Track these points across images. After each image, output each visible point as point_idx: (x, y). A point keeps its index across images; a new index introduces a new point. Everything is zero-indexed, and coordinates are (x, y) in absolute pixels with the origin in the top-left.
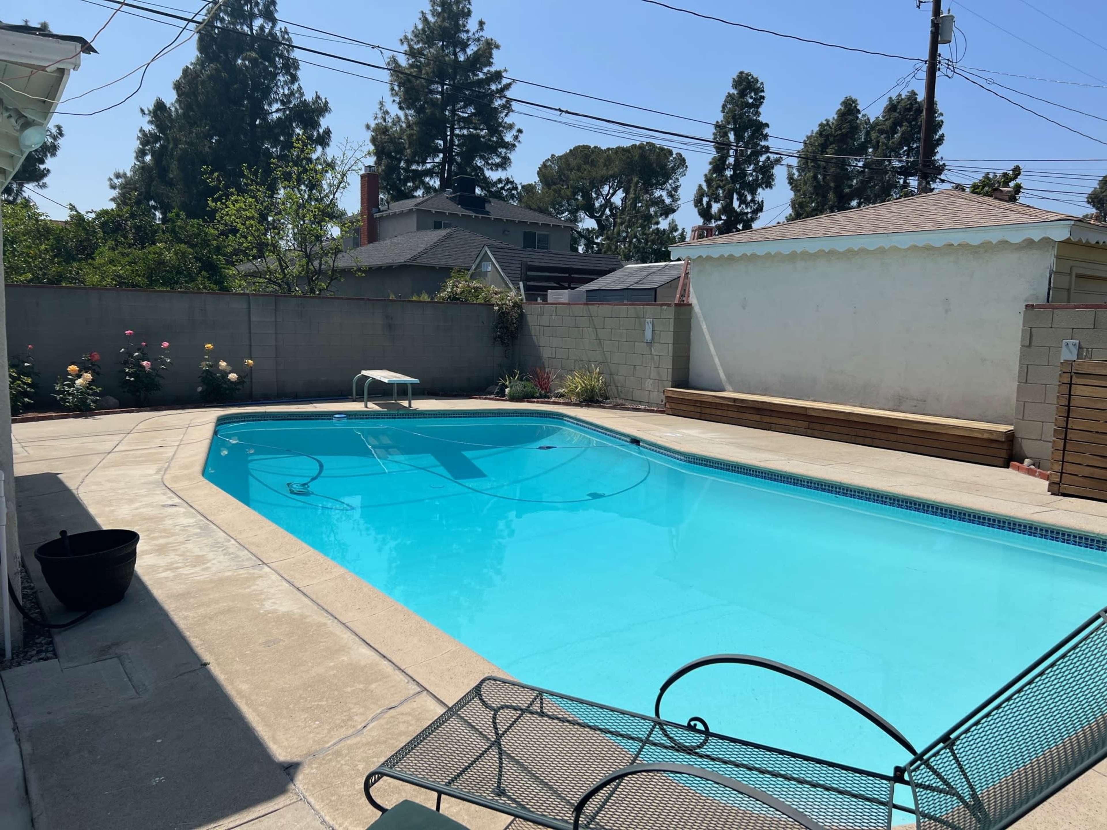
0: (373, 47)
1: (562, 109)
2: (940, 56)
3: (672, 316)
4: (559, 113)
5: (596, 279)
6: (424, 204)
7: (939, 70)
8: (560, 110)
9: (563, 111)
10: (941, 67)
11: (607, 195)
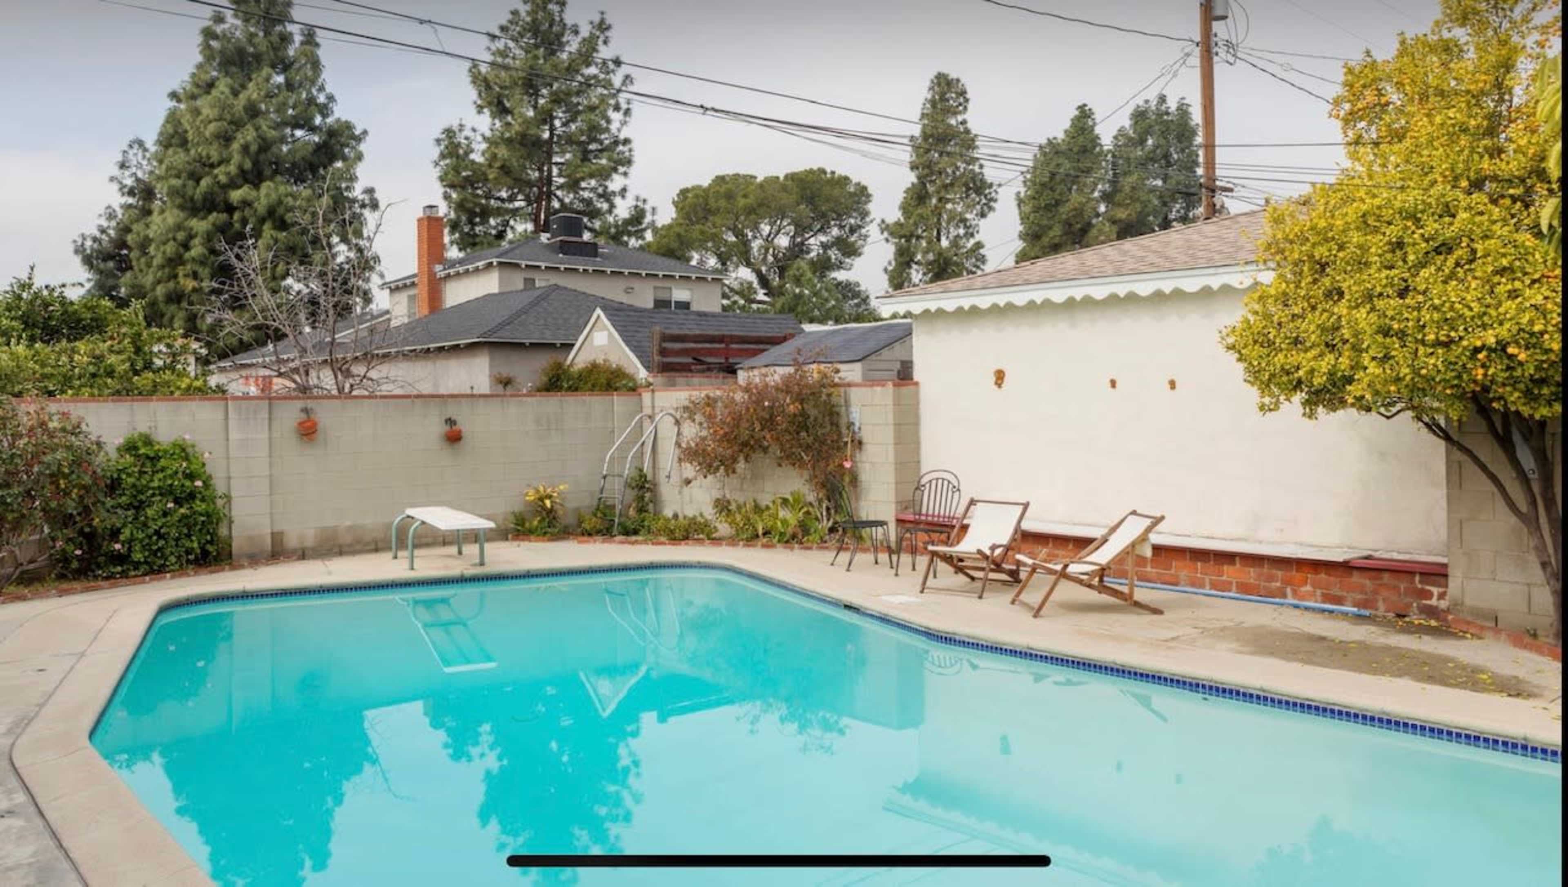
0: (422, 22)
1: (705, 105)
2: (1216, 35)
3: (890, 402)
4: (701, 111)
5: (764, 350)
6: (509, 255)
7: (1217, 54)
8: (702, 107)
9: (707, 109)
10: (1219, 50)
11: (769, 235)
